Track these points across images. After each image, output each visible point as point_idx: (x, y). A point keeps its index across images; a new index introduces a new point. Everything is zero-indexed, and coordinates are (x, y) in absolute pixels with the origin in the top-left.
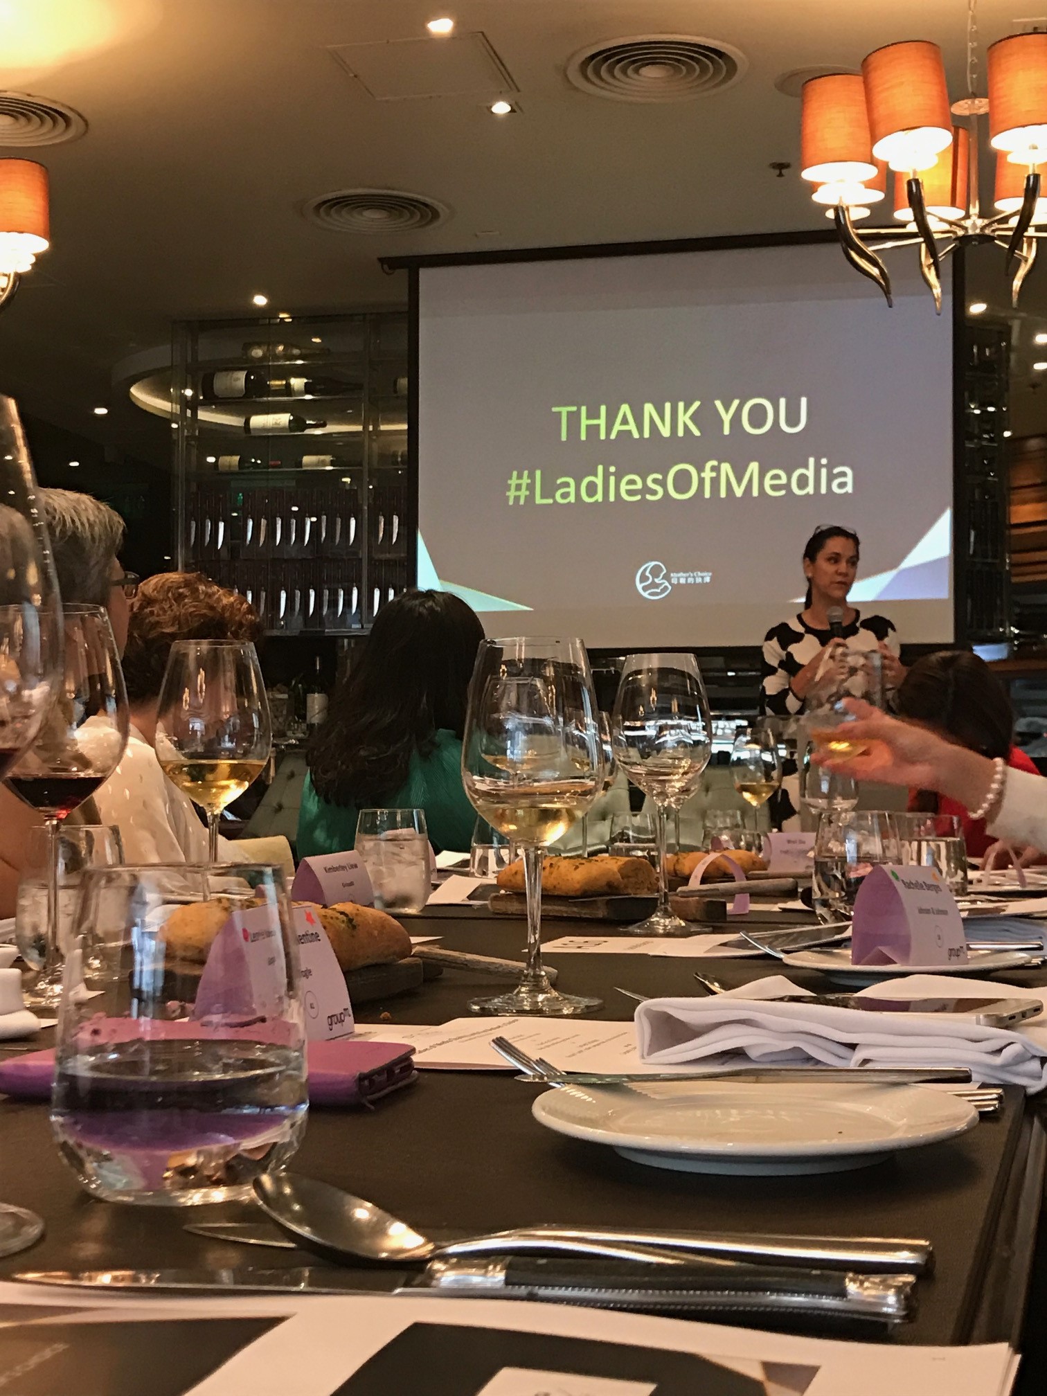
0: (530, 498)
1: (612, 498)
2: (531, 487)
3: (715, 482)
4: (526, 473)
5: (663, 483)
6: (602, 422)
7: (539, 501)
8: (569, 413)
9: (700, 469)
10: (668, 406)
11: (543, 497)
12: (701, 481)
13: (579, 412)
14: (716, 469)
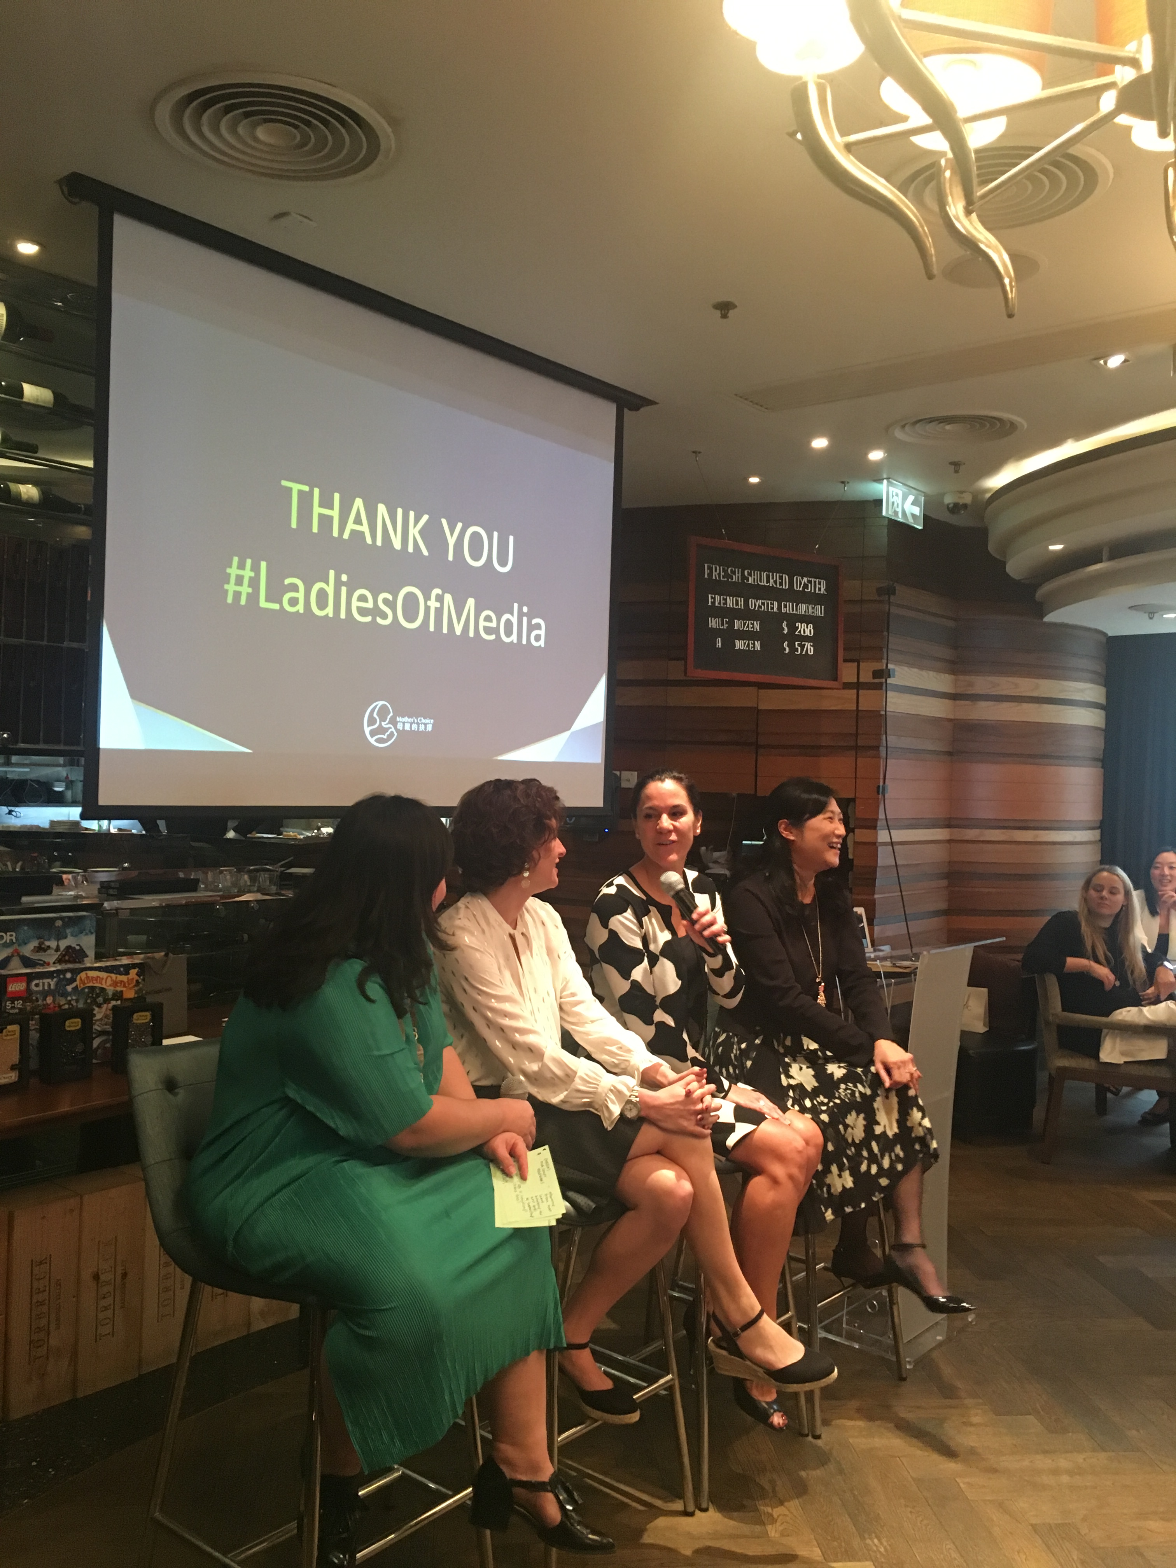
0: (253, 597)
1: (343, 615)
2: (254, 583)
3: (439, 612)
4: (249, 562)
5: (392, 605)
6: (335, 513)
7: (263, 604)
8: (300, 492)
9: (427, 598)
10: (400, 511)
11: (268, 600)
12: (427, 608)
13: (311, 493)
14: (440, 599)
